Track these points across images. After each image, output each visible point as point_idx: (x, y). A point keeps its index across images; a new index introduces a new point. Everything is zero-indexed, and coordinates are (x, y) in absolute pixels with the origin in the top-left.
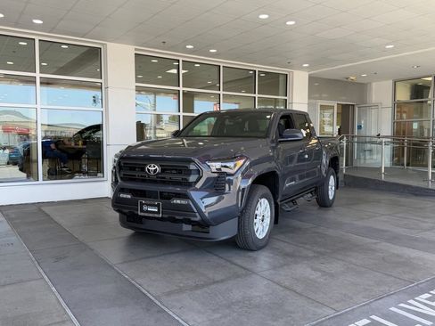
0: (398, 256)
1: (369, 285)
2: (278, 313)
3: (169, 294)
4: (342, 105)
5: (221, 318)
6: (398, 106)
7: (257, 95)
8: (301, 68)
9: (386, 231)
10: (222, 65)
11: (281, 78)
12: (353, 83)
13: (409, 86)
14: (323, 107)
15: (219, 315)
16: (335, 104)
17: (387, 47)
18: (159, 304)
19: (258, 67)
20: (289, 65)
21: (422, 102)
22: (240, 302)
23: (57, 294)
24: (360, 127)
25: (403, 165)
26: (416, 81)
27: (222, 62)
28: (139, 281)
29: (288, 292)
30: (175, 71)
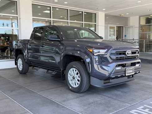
0: (148, 85)
1: (140, 95)
2: (109, 106)
3: (64, 101)
4: (118, 27)
5: (88, 108)
6: (141, 27)
7: (84, 22)
8: (102, 11)
9: (142, 77)
10: (69, 9)
11: (93, 15)
12: (123, 17)
13: (145, 18)
14: (111, 28)
15: (87, 107)
16: (115, 26)
17: (138, 2)
18: (61, 104)
19: (84, 10)
20: (97, 9)
21: (150, 25)
22: (93, 103)
23: (18, 103)
24: (125, 36)
25: (143, 51)
26: (147, 16)
27: (69, 8)
28: (50, 97)
29: (110, 99)
30: (49, 12)
